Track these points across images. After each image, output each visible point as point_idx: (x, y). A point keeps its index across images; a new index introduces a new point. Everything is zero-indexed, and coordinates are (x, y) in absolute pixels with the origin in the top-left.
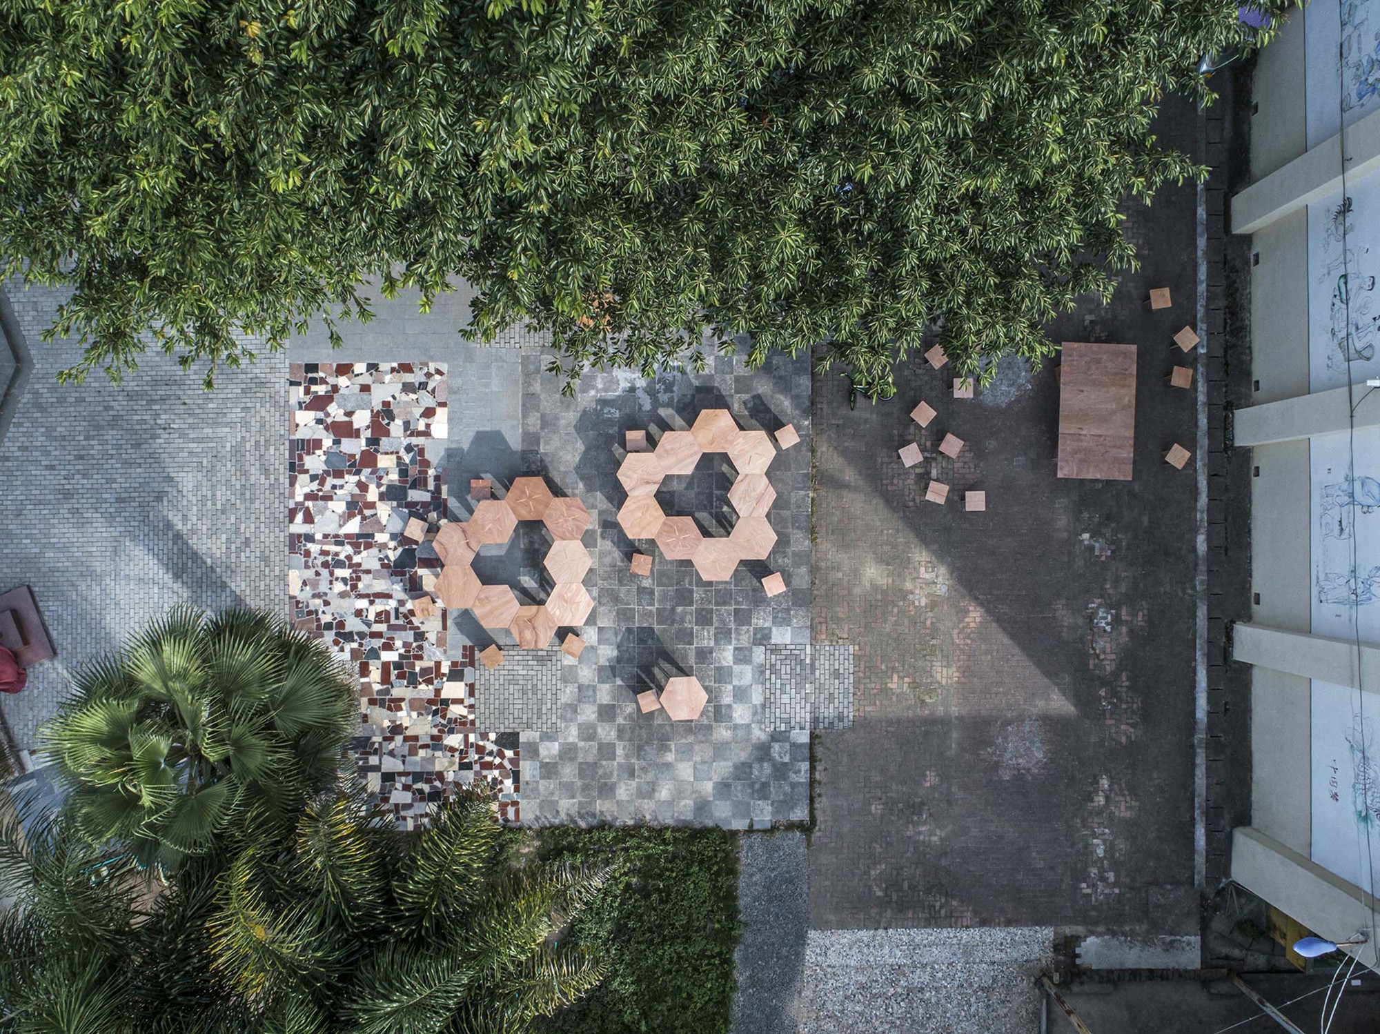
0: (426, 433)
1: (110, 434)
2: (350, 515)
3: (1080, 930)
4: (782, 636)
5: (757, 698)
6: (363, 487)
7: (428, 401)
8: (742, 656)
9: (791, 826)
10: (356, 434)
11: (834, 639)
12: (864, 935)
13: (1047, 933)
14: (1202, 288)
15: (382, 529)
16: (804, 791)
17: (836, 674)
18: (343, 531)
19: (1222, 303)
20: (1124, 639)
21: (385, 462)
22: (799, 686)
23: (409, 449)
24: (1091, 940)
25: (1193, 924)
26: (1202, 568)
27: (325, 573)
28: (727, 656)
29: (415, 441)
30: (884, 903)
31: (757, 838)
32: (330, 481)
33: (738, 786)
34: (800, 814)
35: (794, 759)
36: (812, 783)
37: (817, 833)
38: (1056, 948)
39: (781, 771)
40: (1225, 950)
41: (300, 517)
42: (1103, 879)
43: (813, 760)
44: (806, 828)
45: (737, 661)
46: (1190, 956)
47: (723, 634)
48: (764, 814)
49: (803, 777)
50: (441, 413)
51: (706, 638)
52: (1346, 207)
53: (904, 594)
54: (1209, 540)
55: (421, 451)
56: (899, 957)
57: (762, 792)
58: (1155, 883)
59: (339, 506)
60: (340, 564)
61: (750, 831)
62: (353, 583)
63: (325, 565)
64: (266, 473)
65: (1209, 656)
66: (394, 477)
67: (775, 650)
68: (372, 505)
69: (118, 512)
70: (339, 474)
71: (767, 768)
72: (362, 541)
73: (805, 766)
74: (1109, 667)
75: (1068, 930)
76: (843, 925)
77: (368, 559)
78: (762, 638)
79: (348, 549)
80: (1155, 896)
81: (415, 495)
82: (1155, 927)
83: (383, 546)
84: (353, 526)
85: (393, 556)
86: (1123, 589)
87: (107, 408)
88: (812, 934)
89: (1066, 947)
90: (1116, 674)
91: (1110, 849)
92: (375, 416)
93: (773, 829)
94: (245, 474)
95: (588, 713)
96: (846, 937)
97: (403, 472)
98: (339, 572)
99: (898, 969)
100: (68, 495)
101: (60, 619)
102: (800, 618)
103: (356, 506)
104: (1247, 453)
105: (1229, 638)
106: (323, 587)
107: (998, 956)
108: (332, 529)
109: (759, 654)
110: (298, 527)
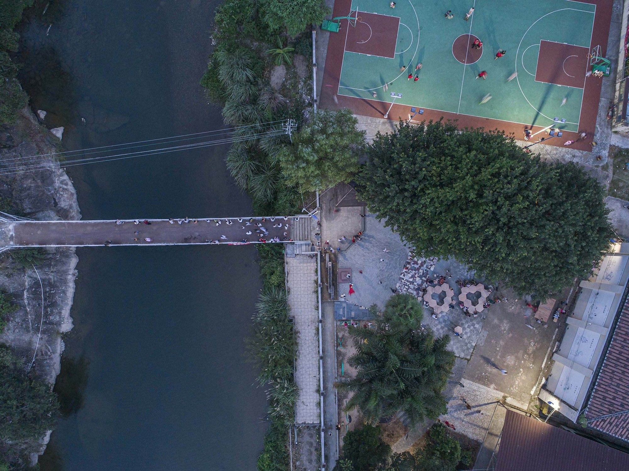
0: (430, 269)
1: (375, 248)
2: (411, 278)
3: (508, 395)
4: (477, 326)
5: (469, 335)
6: (415, 274)
7: (432, 263)
8: (469, 327)
9: (466, 359)
10: (418, 264)
11: (485, 330)
12: (471, 382)
13: (502, 394)
14: (570, 294)
15: (416, 282)
16: (471, 354)
17: (483, 336)
18: (409, 280)
19: (573, 297)
20: (535, 349)
21: (421, 271)
22: (477, 336)
23: (426, 270)
24: (509, 398)
25: (528, 402)
26: (552, 341)
27: (403, 286)
28: (466, 326)
29: (427, 269)
30: (477, 378)
31: (459, 359)
32: (410, 271)
33: (460, 349)
34: (468, 357)
35: (471, 348)
36: (472, 353)
37: (470, 362)
38: (503, 397)
39: (468, 349)
40: (531, 409)
41: (403, 275)
42: (515, 388)
43: (474, 349)
44: (468, 360)
45: (468, 327)
46: (525, 407)
47: (467, 322)
48: (462, 355)
49: (471, 351)
50: (434, 266)
51: (464, 321)
52: (598, 294)
53: (500, 327)
54: (555, 337)
55: (428, 271)
56: (476, 388)
57: (463, 351)
58: (524, 392)
59: (410, 276)
60: (407, 285)
61: (459, 357)
62: (408, 289)
63: (404, 284)
64: (400, 265)
65: (548, 357)
66: (421, 274)
67: (475, 328)
68: (416, 277)
69: (372, 262)
70: (412, 270)
71: (466, 348)
72: (412, 283)
73: (472, 350)
74: (530, 352)
75: (506, 395)
76: (468, 379)
77: (412, 286)
78: (473, 325)
79: (409, 283)
80: (523, 394)
81: (424, 278)
82: (521, 400)
83: (415, 285)
84: (411, 280)
85: (416, 287)
86: (538, 340)
87: (376, 243)
88: (463, 379)
89: (505, 398)
90: (531, 354)
91: (519, 383)
92: (422, 262)
93: (462, 358)
94: (396, 264)
95: (439, 327)
96: (468, 381)
97: (423, 274)
98: (406, 287)
99: (475, 390)
100: (364, 256)
101: (355, 276)
102: (481, 324)
103: (413, 277)
104: (567, 324)
105: (553, 355)
106: (402, 288)
107: (493, 395)
108: (407, 279)
109: (472, 328)
110: (402, 276)
